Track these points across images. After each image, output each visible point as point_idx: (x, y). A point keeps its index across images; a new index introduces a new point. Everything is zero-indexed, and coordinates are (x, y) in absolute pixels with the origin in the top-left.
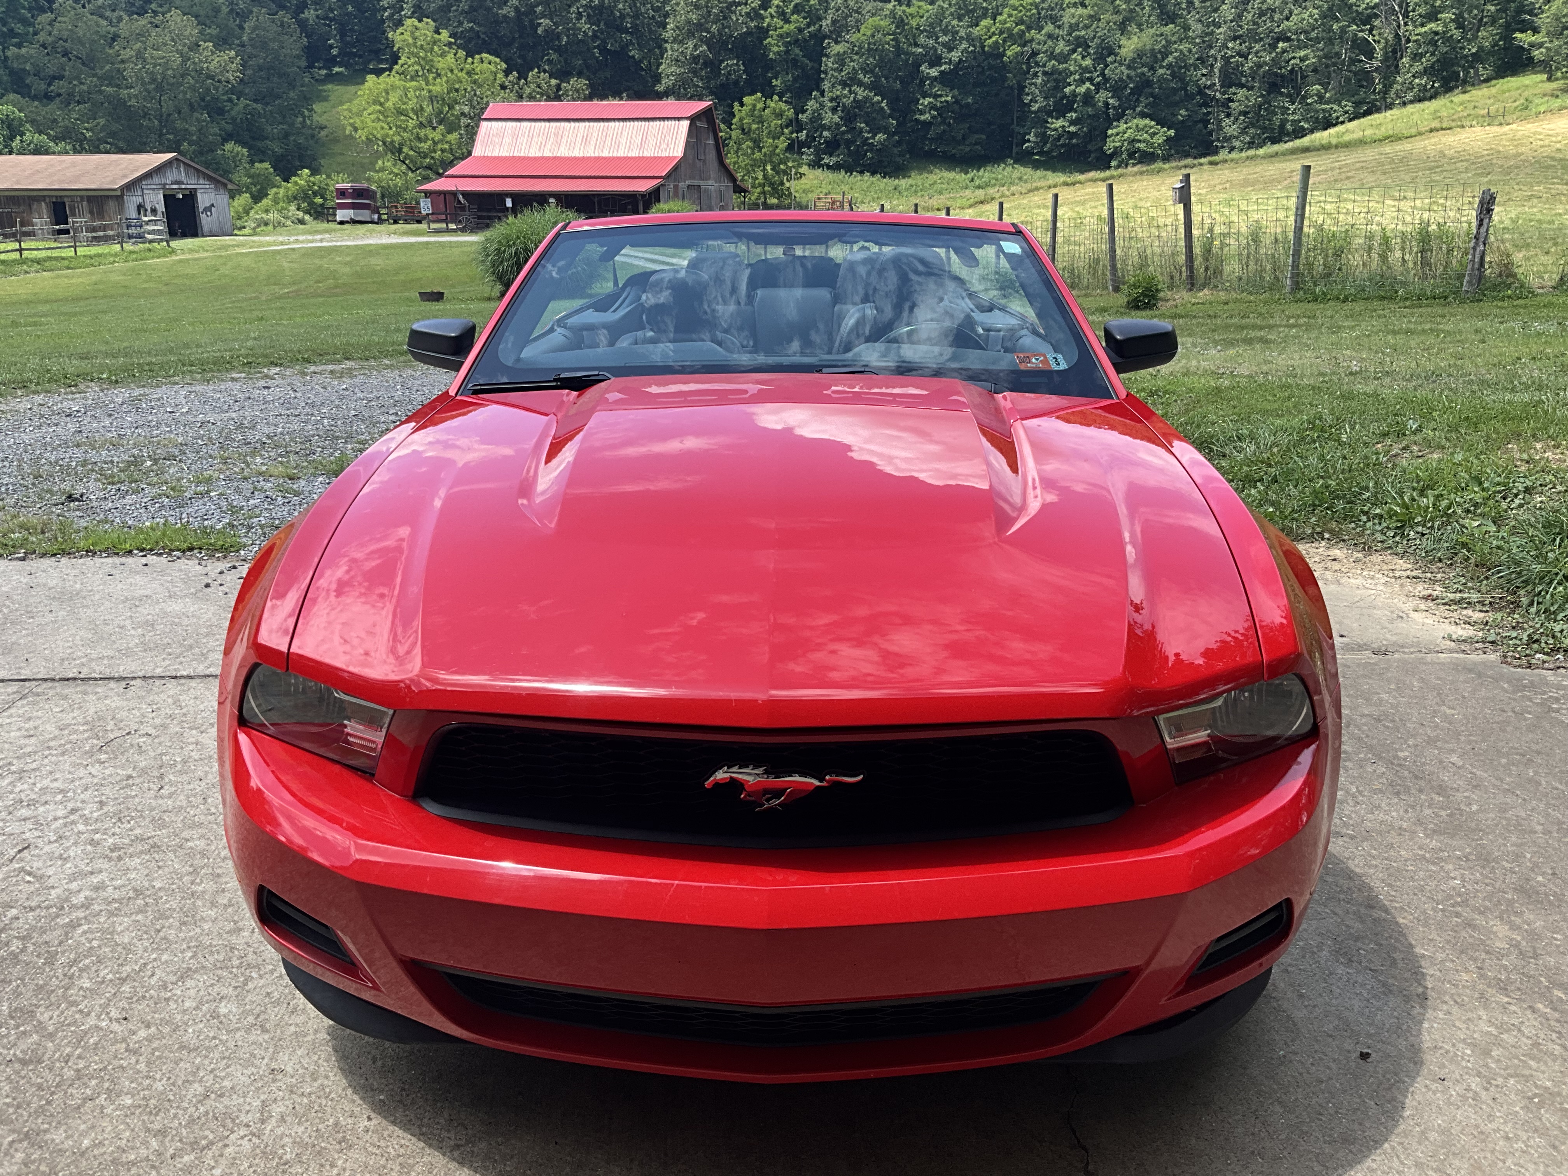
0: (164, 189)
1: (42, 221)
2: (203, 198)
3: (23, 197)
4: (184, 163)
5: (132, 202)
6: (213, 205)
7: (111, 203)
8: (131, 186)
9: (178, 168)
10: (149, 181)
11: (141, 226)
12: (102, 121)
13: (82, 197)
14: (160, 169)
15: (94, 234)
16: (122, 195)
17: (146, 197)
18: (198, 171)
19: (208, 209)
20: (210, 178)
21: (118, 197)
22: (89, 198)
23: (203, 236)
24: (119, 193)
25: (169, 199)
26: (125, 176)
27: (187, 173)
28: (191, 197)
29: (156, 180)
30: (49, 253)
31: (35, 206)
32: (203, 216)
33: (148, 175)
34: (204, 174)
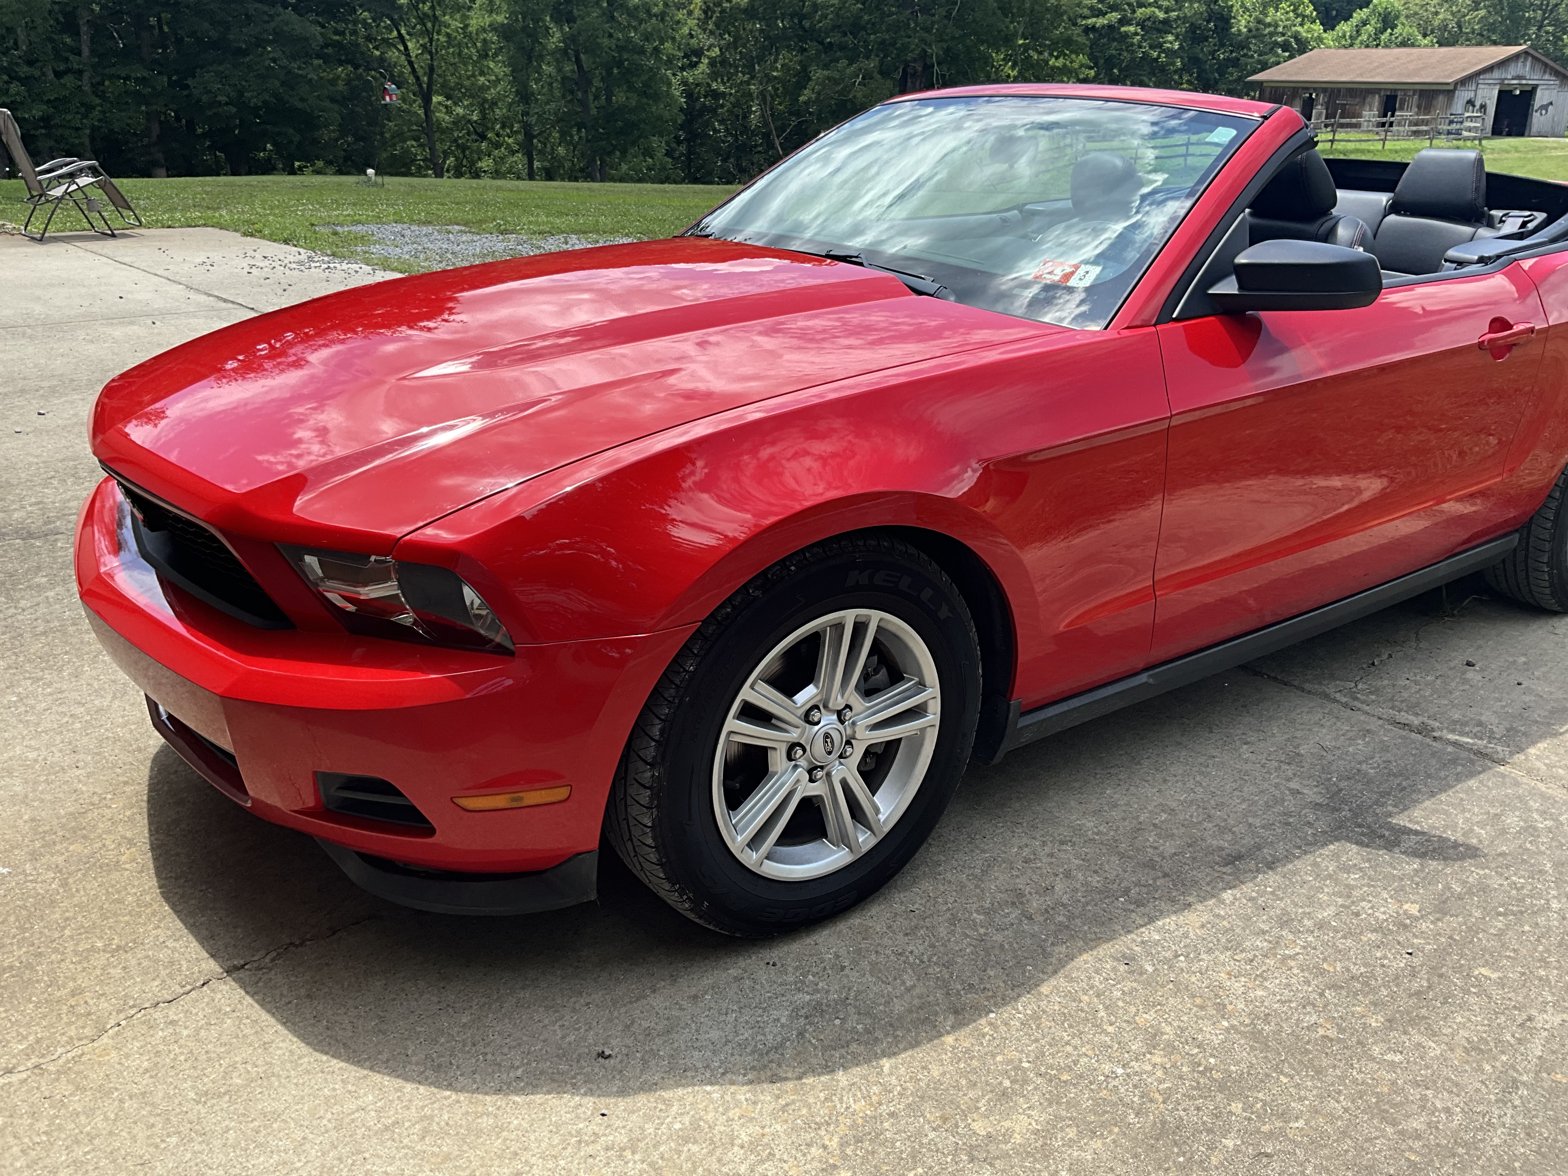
0: (1502, 84)
1: (1370, 114)
2: (1543, 95)
3: (1361, 90)
4: (1533, 57)
5: (1464, 95)
6: (1551, 103)
7: (1441, 98)
8: (1464, 82)
9: (1524, 62)
10: (1487, 76)
11: (1462, 122)
12: (1482, 13)
13: (1415, 91)
14: (1503, 63)
15: (1414, 128)
16: (1455, 89)
17: (1479, 92)
18: (1546, 65)
19: (1545, 107)
20: (1557, 73)
21: (1448, 92)
22: (1421, 91)
23: (1530, 136)
24: (1451, 87)
25: (1504, 96)
26: (1464, 70)
27: (1532, 67)
28: (1529, 94)
29: (1496, 74)
30: (1358, 145)
31: (1369, 100)
32: (1536, 115)
33: (1490, 69)
34: (1552, 68)
